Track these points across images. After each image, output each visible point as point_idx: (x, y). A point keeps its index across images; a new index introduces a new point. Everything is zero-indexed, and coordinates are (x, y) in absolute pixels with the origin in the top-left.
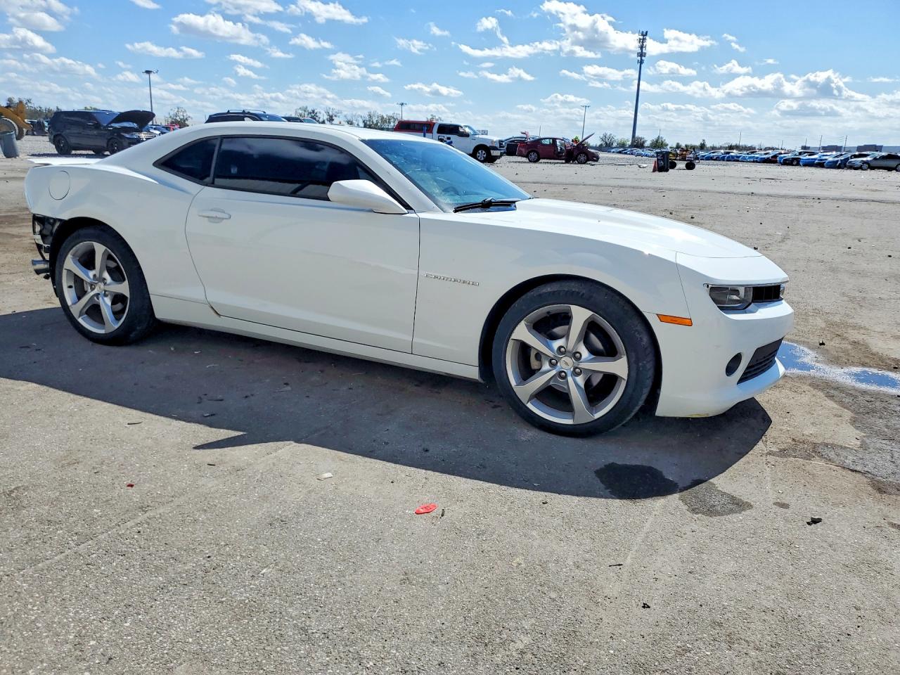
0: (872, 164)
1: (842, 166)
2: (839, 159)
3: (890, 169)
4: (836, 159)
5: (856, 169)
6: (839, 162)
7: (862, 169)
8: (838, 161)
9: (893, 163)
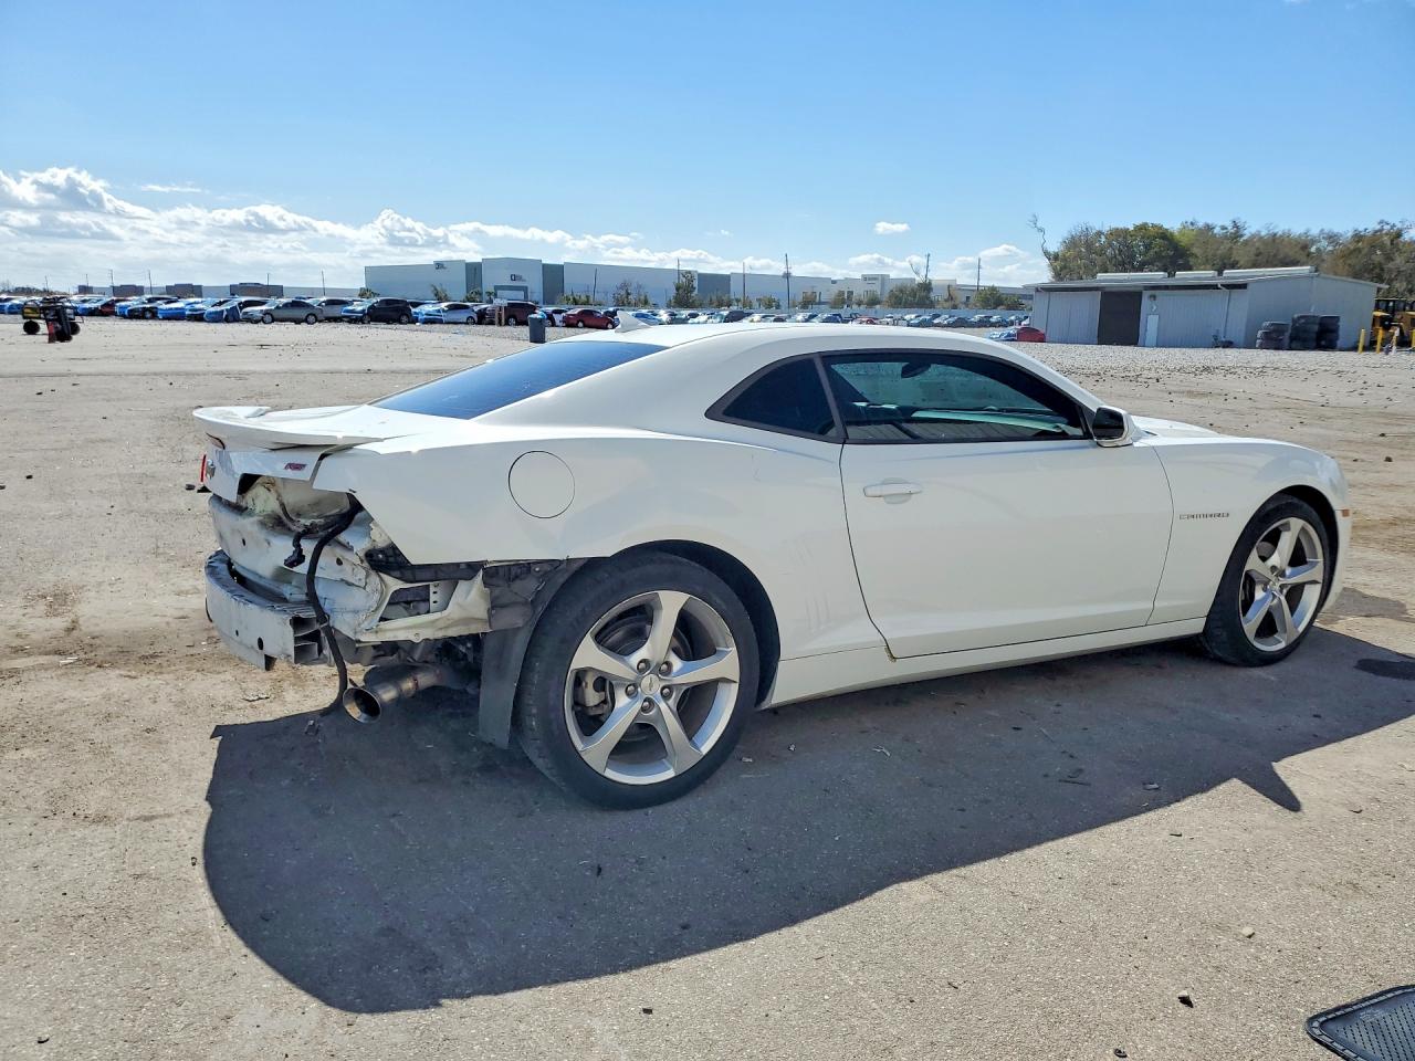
0: (276, 314)
1: (230, 318)
2: (223, 308)
3: (297, 321)
4: (219, 309)
5: (257, 322)
6: (225, 313)
7: (265, 323)
8: (222, 311)
9: (302, 313)
